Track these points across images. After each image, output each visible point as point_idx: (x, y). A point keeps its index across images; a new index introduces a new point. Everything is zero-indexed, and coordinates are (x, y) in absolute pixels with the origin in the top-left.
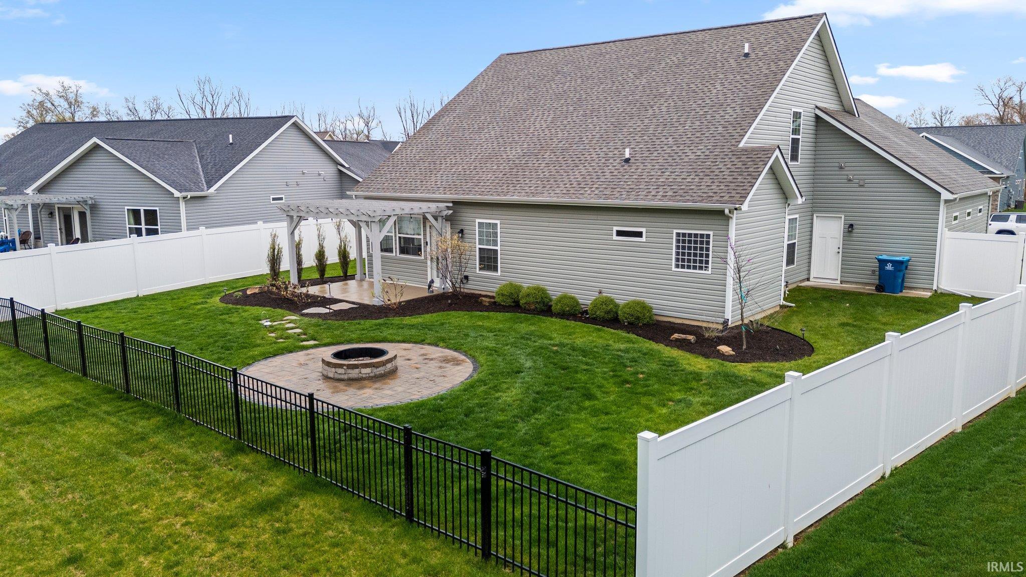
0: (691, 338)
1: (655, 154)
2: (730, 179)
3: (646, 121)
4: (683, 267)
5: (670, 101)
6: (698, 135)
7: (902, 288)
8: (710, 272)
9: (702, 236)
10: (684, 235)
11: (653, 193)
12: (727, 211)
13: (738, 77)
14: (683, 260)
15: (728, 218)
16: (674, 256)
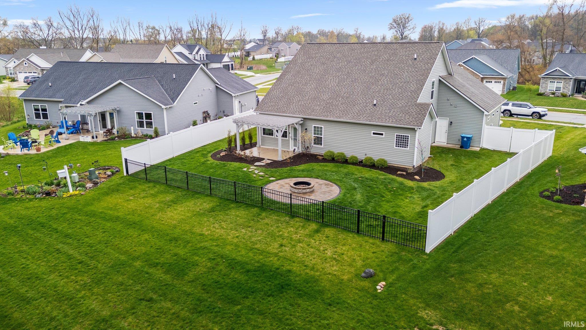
0: (405, 173)
1: (386, 103)
2: (416, 116)
3: (379, 87)
4: (398, 147)
5: (387, 78)
6: (401, 95)
7: (470, 146)
8: (408, 149)
9: (406, 136)
10: (399, 135)
11: (388, 120)
12: (416, 129)
13: (413, 70)
14: (398, 144)
15: (416, 131)
16: (395, 143)
